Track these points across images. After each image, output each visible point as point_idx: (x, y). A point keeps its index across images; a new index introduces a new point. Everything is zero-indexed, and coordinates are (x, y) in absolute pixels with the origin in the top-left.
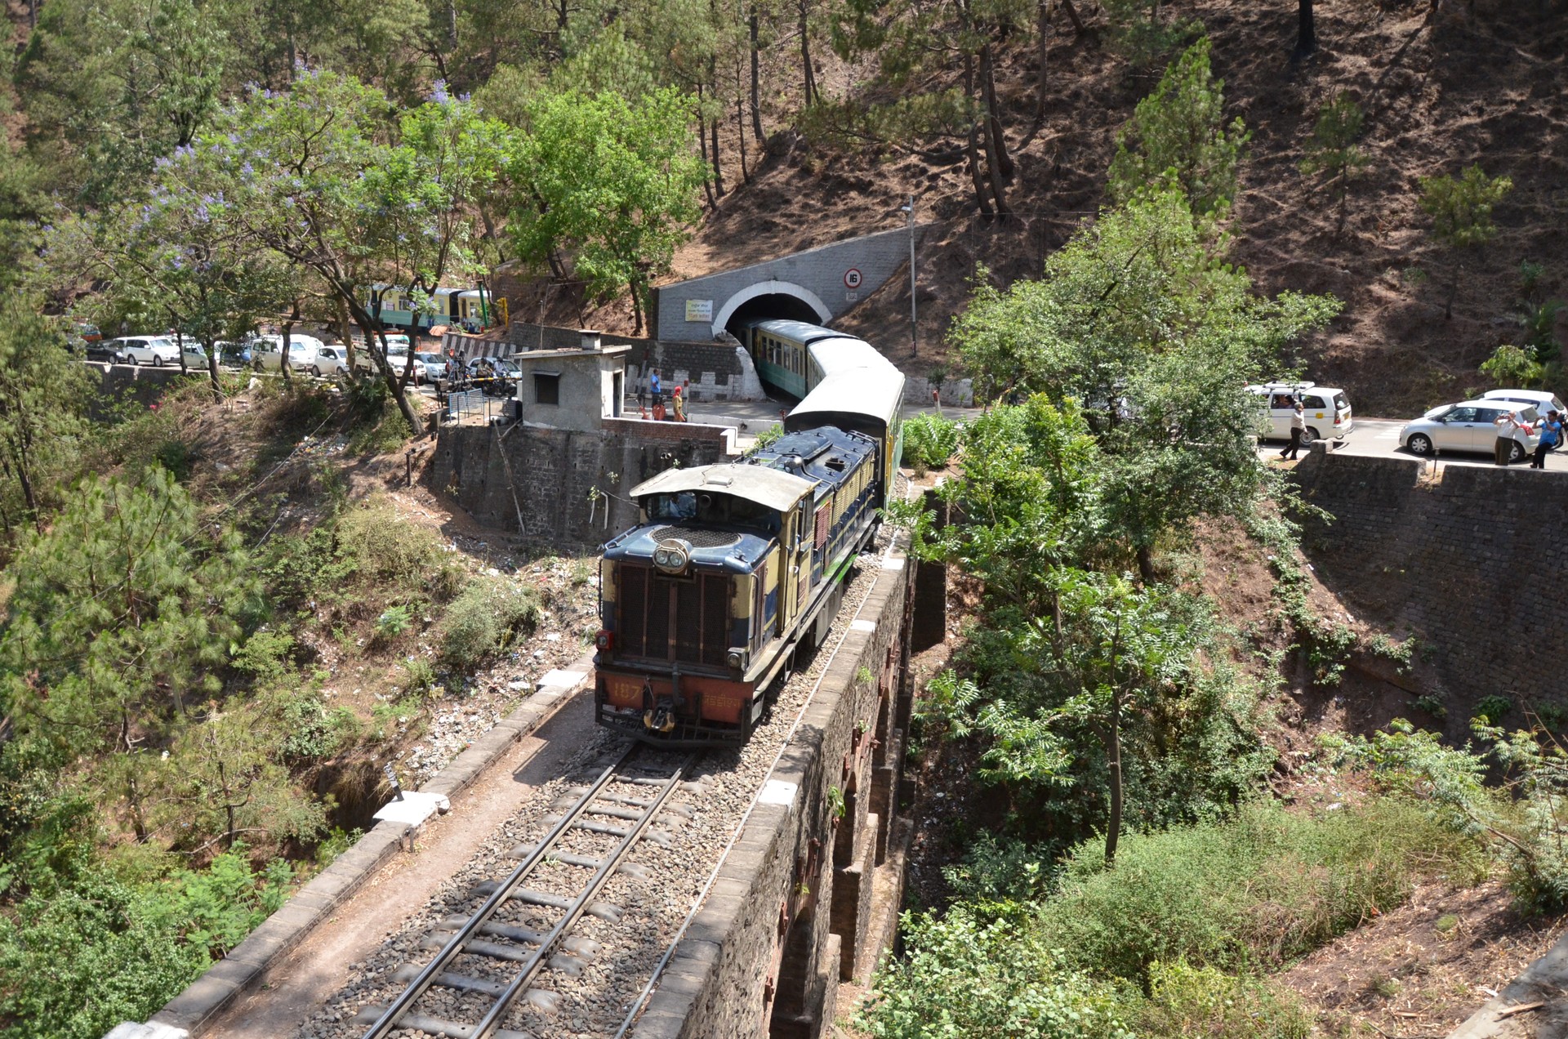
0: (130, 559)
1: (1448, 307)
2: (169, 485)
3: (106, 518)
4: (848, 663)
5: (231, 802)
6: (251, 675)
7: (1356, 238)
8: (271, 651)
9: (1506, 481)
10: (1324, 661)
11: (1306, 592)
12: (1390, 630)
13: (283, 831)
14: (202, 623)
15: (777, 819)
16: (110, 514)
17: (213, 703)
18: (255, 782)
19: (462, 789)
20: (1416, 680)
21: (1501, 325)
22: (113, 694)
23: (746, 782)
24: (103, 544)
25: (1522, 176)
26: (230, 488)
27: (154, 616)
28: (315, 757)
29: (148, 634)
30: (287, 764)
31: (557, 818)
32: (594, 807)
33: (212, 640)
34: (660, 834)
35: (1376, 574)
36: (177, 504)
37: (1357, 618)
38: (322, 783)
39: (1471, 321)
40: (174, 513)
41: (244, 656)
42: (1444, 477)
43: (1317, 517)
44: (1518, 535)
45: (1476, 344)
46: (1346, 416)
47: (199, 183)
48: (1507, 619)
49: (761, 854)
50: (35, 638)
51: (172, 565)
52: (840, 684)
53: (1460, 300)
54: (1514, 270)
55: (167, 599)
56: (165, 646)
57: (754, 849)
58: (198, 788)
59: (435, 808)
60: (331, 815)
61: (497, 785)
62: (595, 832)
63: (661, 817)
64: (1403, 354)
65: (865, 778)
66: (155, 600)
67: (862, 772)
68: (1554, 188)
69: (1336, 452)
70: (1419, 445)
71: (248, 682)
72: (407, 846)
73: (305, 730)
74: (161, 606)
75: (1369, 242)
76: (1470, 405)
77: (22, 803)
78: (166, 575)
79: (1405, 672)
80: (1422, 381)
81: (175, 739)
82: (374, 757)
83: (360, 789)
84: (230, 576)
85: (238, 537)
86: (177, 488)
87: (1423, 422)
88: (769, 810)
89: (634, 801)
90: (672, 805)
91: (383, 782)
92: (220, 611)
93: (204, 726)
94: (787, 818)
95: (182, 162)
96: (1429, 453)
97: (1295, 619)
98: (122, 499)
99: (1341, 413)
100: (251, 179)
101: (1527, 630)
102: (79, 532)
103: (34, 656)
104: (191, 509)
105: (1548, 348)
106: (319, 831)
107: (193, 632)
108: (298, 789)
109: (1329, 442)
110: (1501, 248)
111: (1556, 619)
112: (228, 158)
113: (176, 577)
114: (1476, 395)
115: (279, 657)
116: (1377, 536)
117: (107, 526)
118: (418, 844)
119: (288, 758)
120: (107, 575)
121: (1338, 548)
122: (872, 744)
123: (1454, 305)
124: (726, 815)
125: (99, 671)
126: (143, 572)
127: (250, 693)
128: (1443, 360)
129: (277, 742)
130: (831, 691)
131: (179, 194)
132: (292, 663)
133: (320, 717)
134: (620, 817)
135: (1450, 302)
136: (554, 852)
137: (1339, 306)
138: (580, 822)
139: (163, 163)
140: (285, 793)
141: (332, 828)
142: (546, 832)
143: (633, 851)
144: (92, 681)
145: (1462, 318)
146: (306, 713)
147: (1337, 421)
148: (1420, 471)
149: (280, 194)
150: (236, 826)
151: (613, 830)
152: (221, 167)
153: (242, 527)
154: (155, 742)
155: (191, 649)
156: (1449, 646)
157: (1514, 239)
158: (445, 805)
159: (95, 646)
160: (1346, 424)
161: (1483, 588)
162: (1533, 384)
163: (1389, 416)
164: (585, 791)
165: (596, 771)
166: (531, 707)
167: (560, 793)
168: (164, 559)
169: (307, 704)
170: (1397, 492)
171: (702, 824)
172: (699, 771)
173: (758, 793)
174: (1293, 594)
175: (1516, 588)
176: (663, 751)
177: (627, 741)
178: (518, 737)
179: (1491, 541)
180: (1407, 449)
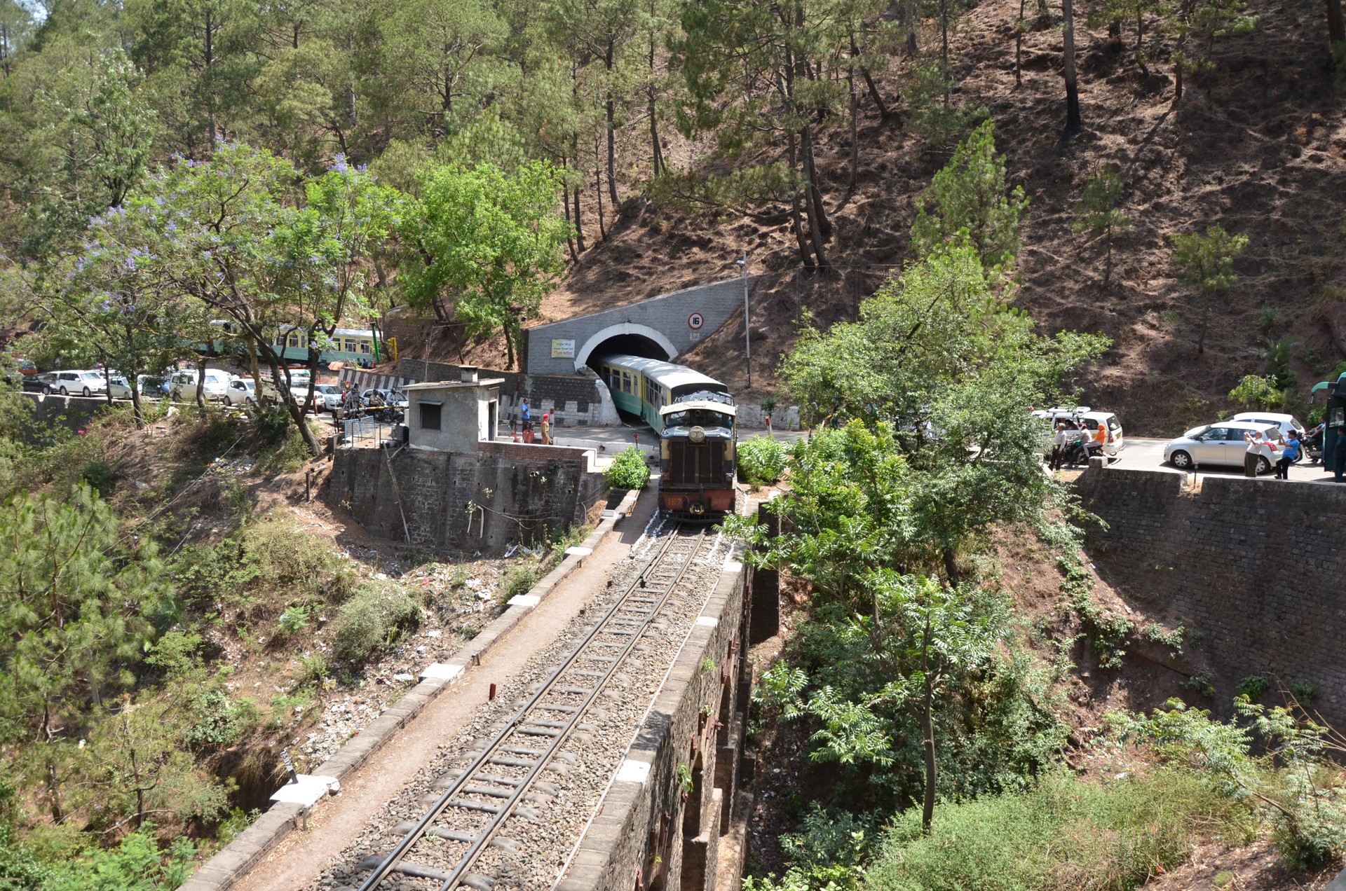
0: (56, 566)
1: (1200, 342)
2: (93, 501)
3: (36, 530)
4: (695, 655)
5: (141, 786)
6: (163, 670)
7: (1120, 286)
8: (181, 648)
9: (1256, 491)
10: (1108, 648)
11: (1089, 587)
12: (1163, 619)
13: (188, 811)
14: (120, 622)
15: (633, 795)
16: (39, 527)
17: (127, 696)
18: (163, 767)
19: (351, 772)
20: (1187, 663)
21: (1245, 358)
22: (36, 688)
23: (605, 762)
24: (33, 554)
25: (1258, 233)
26: (147, 503)
27: (75, 617)
28: (219, 744)
29: (70, 633)
30: (193, 750)
31: (436, 797)
32: (470, 787)
33: (128, 639)
34: (528, 810)
35: (1148, 571)
36: (101, 517)
37: (1134, 609)
38: (224, 767)
39: (1220, 354)
40: (97, 526)
41: (157, 653)
42: (1203, 487)
43: (1096, 523)
44: (1268, 536)
45: (1225, 374)
46: (1118, 436)
47: (128, 237)
48: (1262, 609)
49: (619, 827)
51: (94, 572)
52: (688, 673)
53: (1210, 338)
54: (1255, 312)
55: (89, 602)
56: (84, 644)
57: (612, 823)
58: (111, 773)
59: (326, 790)
60: (232, 797)
61: (383, 768)
62: (470, 809)
63: (530, 795)
64: (1164, 383)
65: (710, 757)
66: (78, 604)
67: (708, 752)
68: (1283, 243)
69: (1111, 466)
70: (1181, 460)
71: (159, 676)
72: (300, 825)
73: (210, 719)
74: (83, 608)
75: (1132, 289)
76: (1223, 426)
78: (88, 581)
79: (1178, 656)
80: (1181, 405)
81: (91, 728)
82: (272, 743)
83: (259, 773)
84: (146, 582)
85: (154, 547)
86: (101, 504)
87: (1183, 441)
88: (625, 787)
89: (505, 781)
90: (539, 784)
91: (280, 766)
92: (136, 613)
93: (118, 717)
94: (641, 794)
95: (114, 221)
96: (1190, 467)
97: (1081, 611)
98: (50, 514)
99: (1114, 433)
100: (174, 235)
101: (1279, 618)
102: (10, 542)
104: (113, 523)
105: (1285, 377)
106: (220, 811)
107: (111, 631)
108: (203, 773)
110: (1243, 293)
111: (1304, 608)
112: (154, 217)
113: (97, 582)
114: (1227, 418)
115: (188, 654)
116: (1148, 538)
117: (36, 538)
118: (311, 823)
119: (194, 745)
120: (34, 581)
121: (1115, 549)
122: (716, 727)
123: (1206, 341)
124: (587, 793)
126: (67, 579)
127: (161, 687)
128: (1198, 388)
129: (185, 731)
130: (680, 680)
131: (110, 247)
132: (199, 659)
133: (224, 707)
134: (493, 796)
135: (1201, 340)
136: (434, 828)
137: (1109, 342)
138: (456, 802)
139: (97, 222)
140: (190, 777)
141: (233, 808)
142: (426, 810)
143: (504, 826)
144: (17, 677)
145: (1212, 352)
146: (212, 704)
148: (1182, 482)
149: (200, 248)
150: (145, 807)
151: (486, 807)
152: (148, 224)
153: (158, 538)
154: (73, 731)
155: (109, 647)
156: (1214, 633)
157: (1253, 286)
158: (335, 787)
159: (21, 645)
160: (1118, 442)
161: (1241, 582)
162: (1275, 408)
163: (1154, 435)
164: (461, 772)
165: (472, 754)
166: (414, 696)
167: (439, 774)
168: (87, 566)
169: (213, 696)
170: (1164, 500)
171: (566, 801)
172: (563, 753)
173: (615, 771)
174: (1078, 590)
175: (1269, 582)
176: (532, 735)
177: (500, 727)
178: (402, 725)
179: (1245, 541)
180: (1171, 464)
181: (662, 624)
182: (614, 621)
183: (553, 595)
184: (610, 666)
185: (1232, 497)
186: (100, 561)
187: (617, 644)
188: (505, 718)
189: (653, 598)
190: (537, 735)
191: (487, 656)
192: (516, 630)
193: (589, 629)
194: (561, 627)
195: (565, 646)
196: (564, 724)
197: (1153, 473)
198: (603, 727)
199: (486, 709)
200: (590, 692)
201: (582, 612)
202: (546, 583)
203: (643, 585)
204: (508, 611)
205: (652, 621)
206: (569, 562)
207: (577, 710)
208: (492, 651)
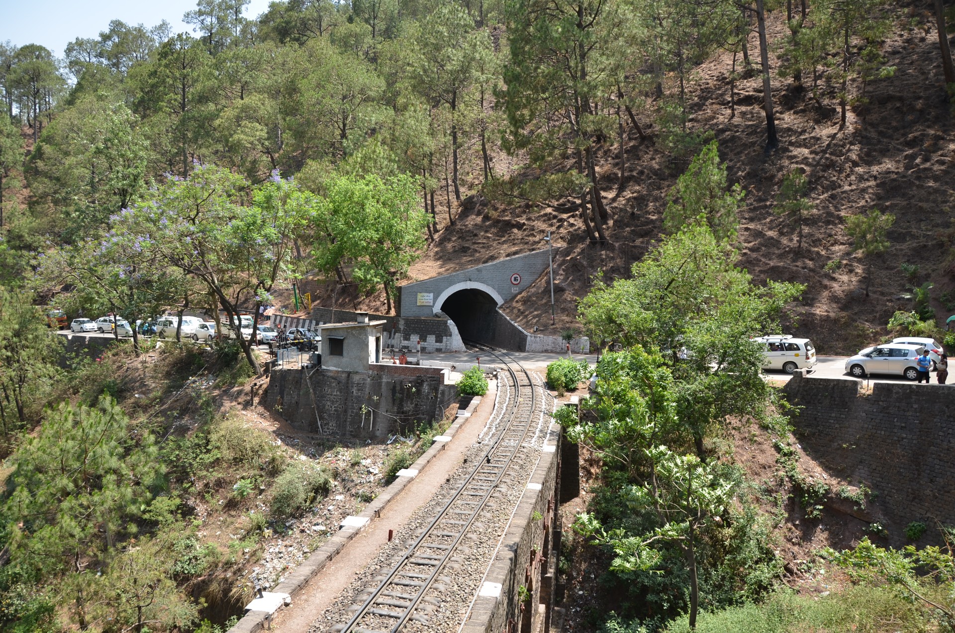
0: (85, 451)
1: (867, 289)
2: (113, 407)
3: (73, 427)
4: (527, 509)
5: (142, 604)
6: (156, 523)
7: (809, 251)
8: (167, 508)
9: (910, 391)
10: (811, 504)
11: (797, 461)
12: (850, 483)
13: (171, 622)
14: (129, 490)
15: (492, 605)
16: (76, 423)
17: (133, 540)
18: (157, 591)
19: (298, 590)
20: (867, 513)
21: (899, 299)
22: (72, 536)
23: (471, 583)
24: (71, 443)
25: (903, 214)
26: (145, 408)
27: (100, 488)
28: (192, 575)
29: (96, 498)
30: (176, 580)
31: (358, 607)
32: (380, 600)
33: (134, 502)
34: (420, 616)
35: (838, 449)
36: (117, 418)
37: (830, 476)
38: (196, 592)
39: (881, 297)
40: (115, 425)
41: (150, 511)
42: (874, 389)
44: (921, 423)
45: (885, 311)
46: (812, 355)
47: (135, 229)
48: (919, 475)
49: (483, 628)
50: (27, 501)
51: (111, 455)
52: (523, 522)
53: (873, 286)
55: (108, 476)
56: (105, 505)
57: (479, 625)
58: (119, 595)
59: (282, 602)
60: (201, 612)
61: (319, 588)
62: (381, 615)
63: (421, 606)
64: (842, 318)
65: (537, 582)
66: (99, 477)
67: (536, 577)
68: (921, 220)
69: (809, 376)
70: (857, 371)
71: (151, 528)
72: (266, 626)
73: (186, 558)
74: (104, 481)
75: (818, 253)
76: (886, 347)
77: (9, 605)
78: (108, 462)
79: (861, 509)
80: (855, 333)
81: (109, 564)
82: (229, 574)
83: (220, 595)
84: (146, 463)
85: (152, 438)
86: (117, 409)
87: (858, 358)
88: (486, 600)
89: (404, 596)
90: (427, 598)
91: (234, 590)
92: (137, 483)
93: (125, 558)
94: (498, 604)
95: (126, 217)
96: (864, 376)
97: (791, 478)
98: (83, 416)
99: (810, 353)
100: (166, 227)
101: (931, 481)
102: (57, 436)
103: (26, 513)
104: (126, 420)
105: (927, 312)
106: (193, 623)
107: (123, 496)
108: (182, 595)
109: (804, 370)
110: (895, 255)
111: (949, 473)
112: (152, 215)
113: (114, 463)
114: (888, 342)
115: (172, 512)
116: (837, 426)
117: (74, 432)
118: (273, 625)
119: (175, 576)
120: (71, 462)
121: (814, 434)
122: (541, 560)
123: (870, 288)
124: (460, 604)
125: (67, 522)
126: (94, 458)
127: (153, 535)
128: (867, 321)
129: (169, 565)
130: (518, 526)
131: (123, 235)
132: (179, 516)
133: (195, 549)
134: (396, 606)
135: (868, 287)
136: (358, 628)
138: (371, 610)
139: (114, 218)
140: (174, 598)
141: (202, 620)
142: (351, 617)
143: (405, 627)
144: (62, 528)
145: (875, 296)
146: (188, 547)
147: (808, 358)
148: (859, 387)
149: (182, 235)
150: (143, 618)
151: (392, 614)
152: (149, 220)
153: (153, 432)
154: (96, 565)
155: (120, 508)
156: (886, 492)
157: (902, 250)
158: (288, 600)
159: (65, 505)
160: (813, 359)
161: (903, 456)
162: (921, 334)
163: (838, 354)
164: (374, 590)
165: (379, 578)
166: (337, 539)
167: (358, 592)
168: (107, 452)
169: (188, 542)
170: (847, 399)
171: (446, 610)
172: (442, 577)
173: (478, 590)
174: (789, 463)
175: (923, 456)
176: (419, 565)
177: (397, 559)
178: (330, 558)
179: (905, 427)
180: (850, 373)
181: (503, 488)
182: (470, 486)
183: (426, 469)
184: (470, 517)
185: (895, 396)
186: (116, 448)
187: (474, 502)
188: (400, 553)
189: (496, 471)
190: (423, 565)
191: (384, 511)
192: (403, 493)
193: (454, 492)
194: (434, 491)
195: (438, 504)
196: (442, 557)
197: (838, 381)
198: (468, 559)
199: (386, 547)
200: (458, 535)
201: (448, 480)
202: (422, 461)
203: (488, 461)
204: (397, 480)
205: (496, 486)
206: (437, 446)
207: (450, 547)
208: (387, 507)
